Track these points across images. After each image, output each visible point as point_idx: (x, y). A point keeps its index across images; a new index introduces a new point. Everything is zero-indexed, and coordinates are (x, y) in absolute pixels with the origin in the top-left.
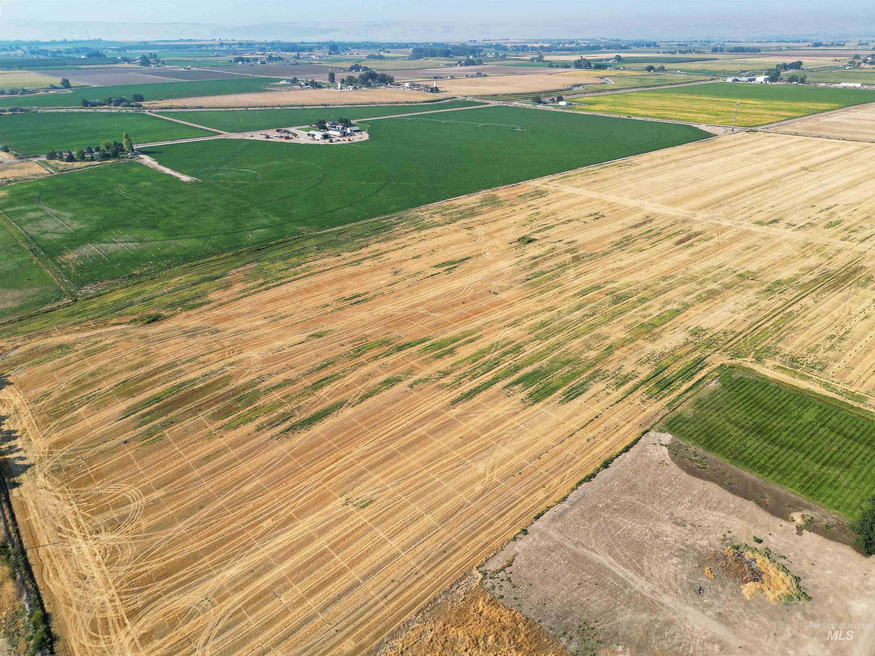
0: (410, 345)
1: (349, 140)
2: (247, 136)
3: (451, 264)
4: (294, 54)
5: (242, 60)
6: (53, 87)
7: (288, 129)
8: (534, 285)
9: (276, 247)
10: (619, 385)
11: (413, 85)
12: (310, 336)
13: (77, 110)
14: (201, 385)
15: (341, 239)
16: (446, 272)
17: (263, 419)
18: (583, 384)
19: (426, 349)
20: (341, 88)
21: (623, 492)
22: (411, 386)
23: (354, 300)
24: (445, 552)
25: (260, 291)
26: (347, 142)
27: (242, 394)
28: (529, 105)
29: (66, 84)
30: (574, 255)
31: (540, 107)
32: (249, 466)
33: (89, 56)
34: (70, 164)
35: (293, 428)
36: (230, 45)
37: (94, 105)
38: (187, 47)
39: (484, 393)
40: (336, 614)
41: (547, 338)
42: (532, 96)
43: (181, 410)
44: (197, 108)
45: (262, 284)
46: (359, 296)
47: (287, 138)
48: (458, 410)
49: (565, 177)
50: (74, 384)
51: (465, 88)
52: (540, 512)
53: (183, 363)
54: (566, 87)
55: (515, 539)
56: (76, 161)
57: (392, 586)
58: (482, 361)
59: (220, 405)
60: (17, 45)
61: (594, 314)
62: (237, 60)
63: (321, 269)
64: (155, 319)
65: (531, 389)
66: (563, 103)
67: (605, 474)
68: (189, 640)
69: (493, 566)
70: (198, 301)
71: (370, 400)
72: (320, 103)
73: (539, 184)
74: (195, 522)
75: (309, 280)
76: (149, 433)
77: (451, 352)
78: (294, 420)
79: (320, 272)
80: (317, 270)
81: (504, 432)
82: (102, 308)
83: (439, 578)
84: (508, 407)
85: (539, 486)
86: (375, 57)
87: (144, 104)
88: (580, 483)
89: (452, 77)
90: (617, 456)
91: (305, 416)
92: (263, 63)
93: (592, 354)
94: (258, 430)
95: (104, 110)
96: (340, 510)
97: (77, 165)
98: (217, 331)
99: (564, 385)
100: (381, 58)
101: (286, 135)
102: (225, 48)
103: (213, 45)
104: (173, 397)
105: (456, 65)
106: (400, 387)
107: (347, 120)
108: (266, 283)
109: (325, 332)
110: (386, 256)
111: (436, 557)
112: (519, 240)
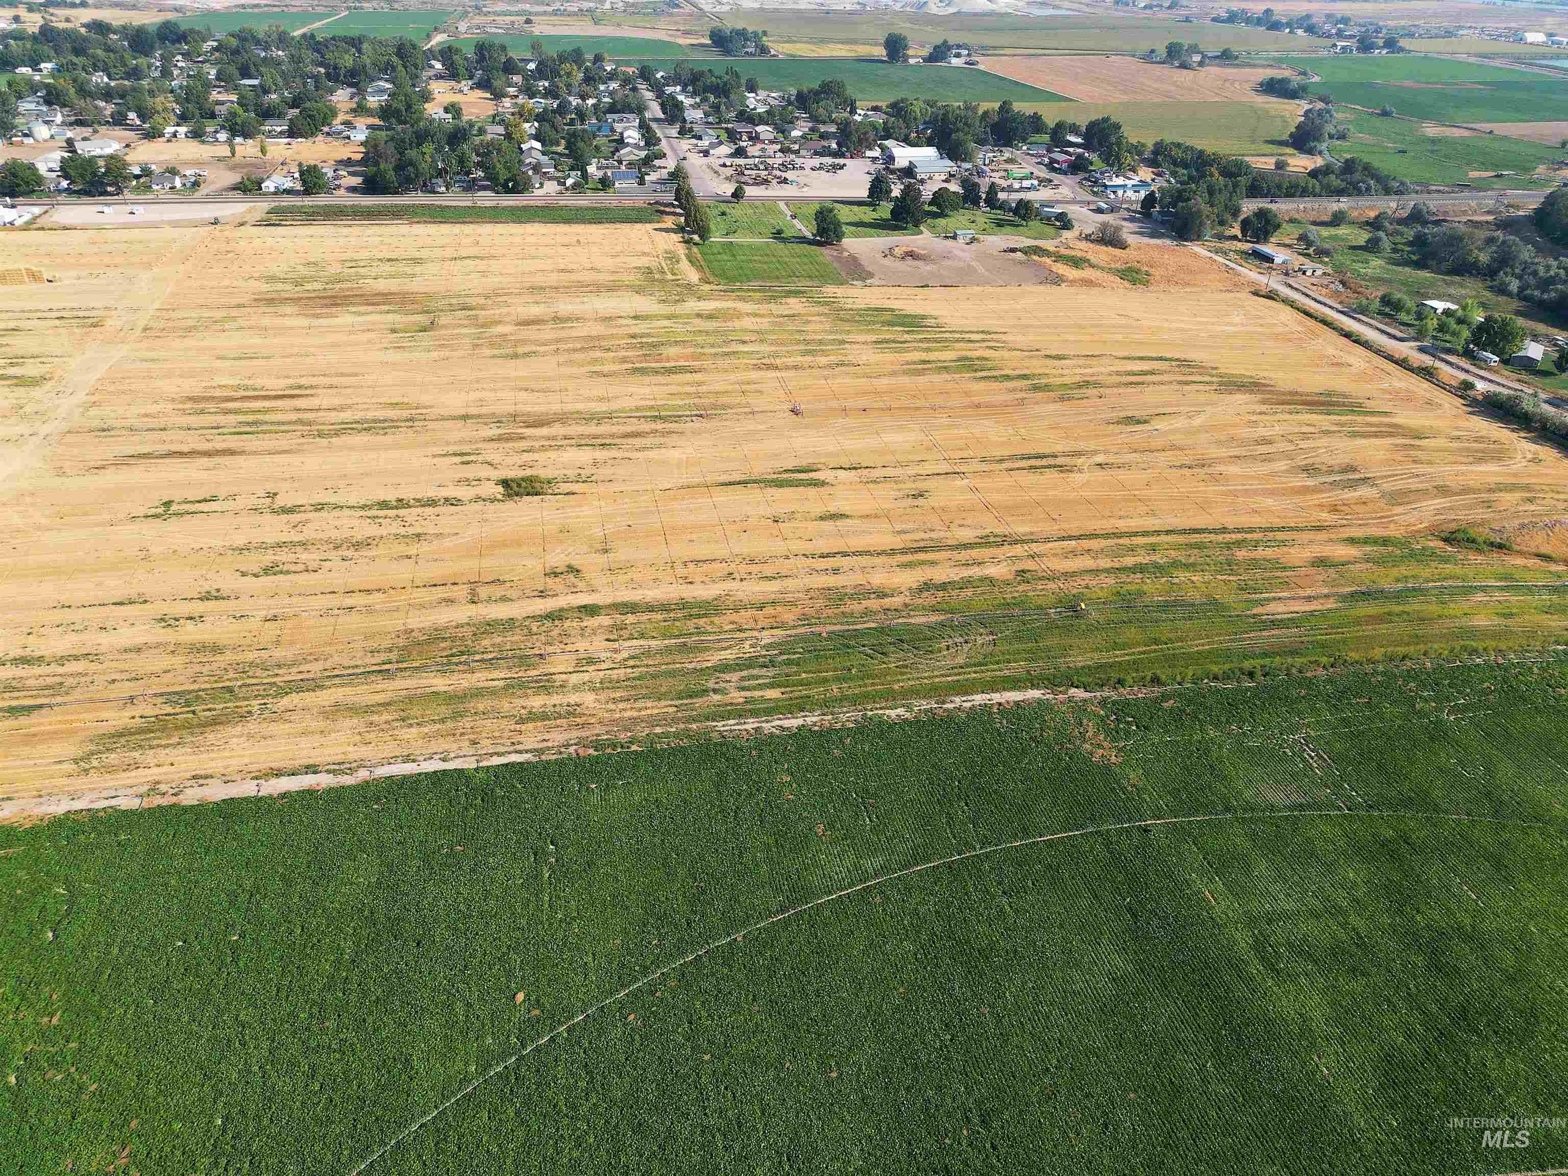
0: (1007, 378)
23: (1044, 462)
46: (1032, 468)
63: (1086, 544)
79: (1090, 537)
80: (1095, 544)
98: (1305, 469)
108: (1228, 546)
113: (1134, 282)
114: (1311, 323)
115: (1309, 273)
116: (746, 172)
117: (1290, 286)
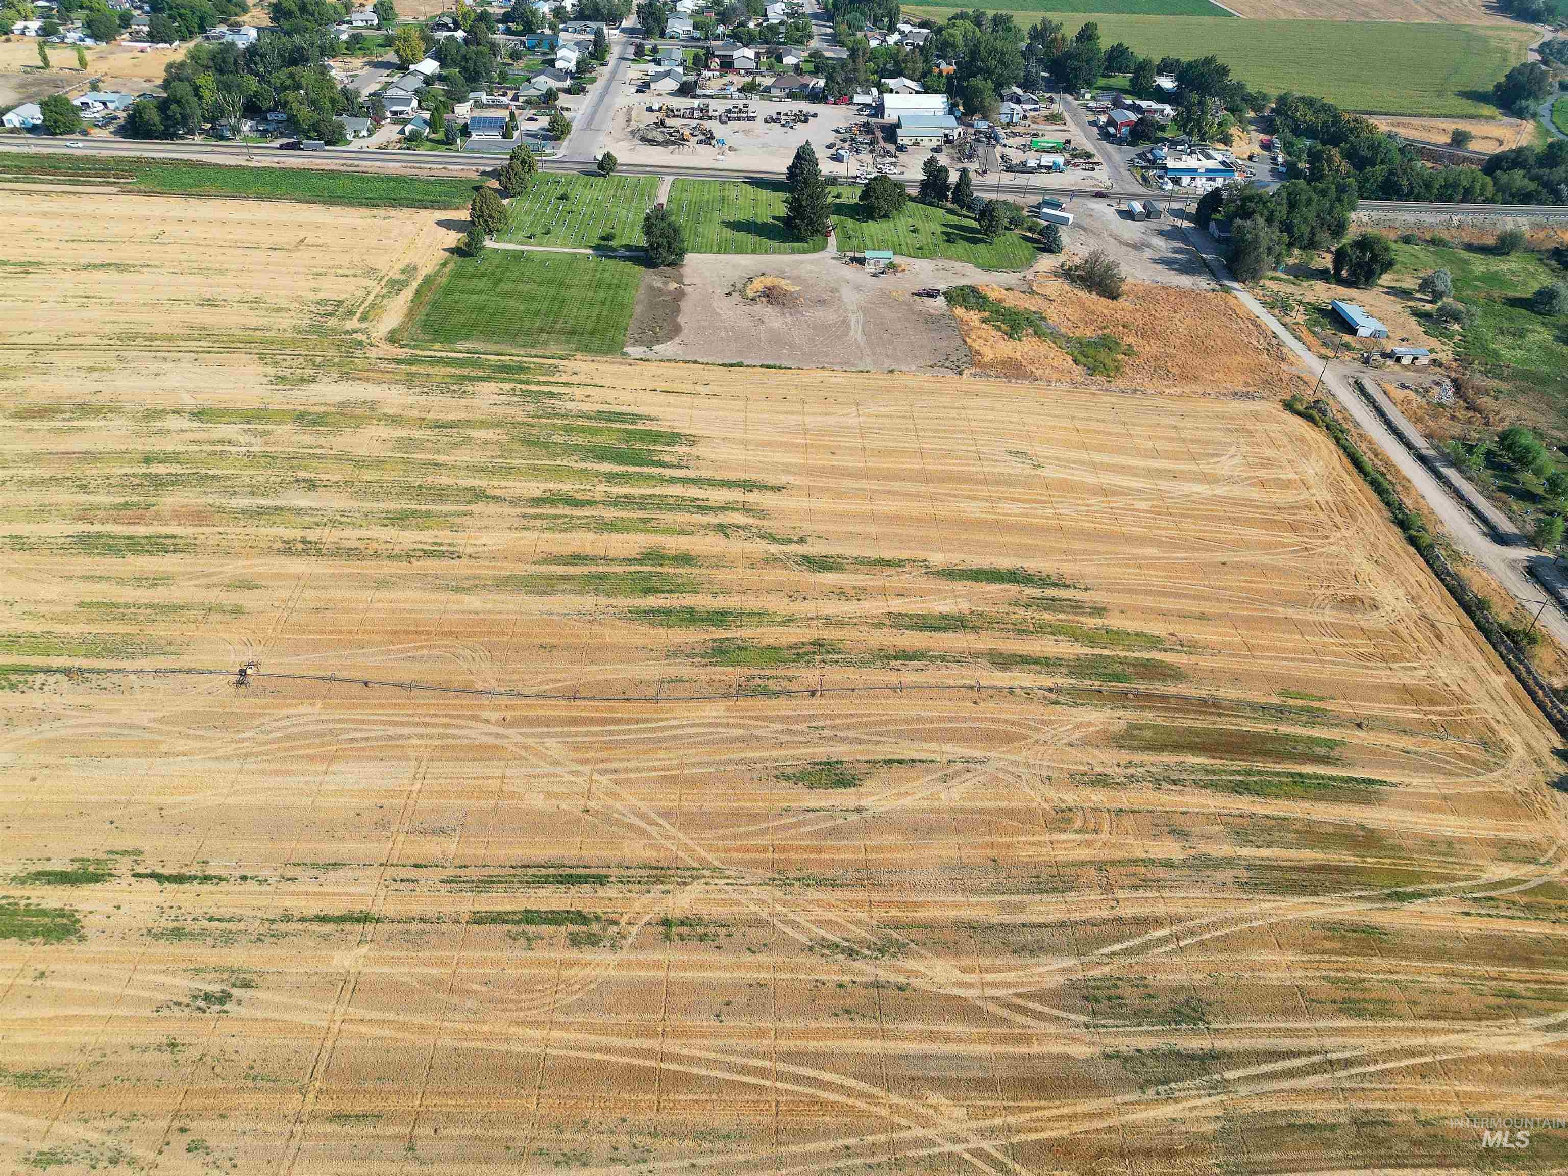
14: (1192, 759)
35: (1044, 581)
48: (783, 479)
59: (1159, 688)
113: (1092, 370)
114: (1352, 483)
115: (1406, 361)
116: (668, 122)
117: (1360, 388)
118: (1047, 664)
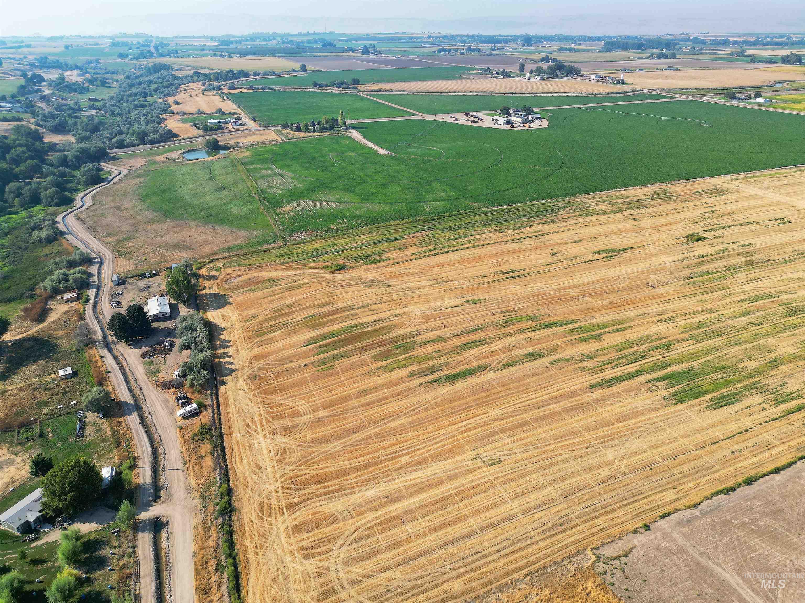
0: (557, 324)
1: (529, 127)
2: (439, 118)
3: (611, 252)
4: (491, 46)
5: (444, 50)
6: (294, 71)
7: (475, 113)
8: (697, 284)
9: (450, 218)
10: (778, 403)
11: (599, 77)
12: (466, 302)
13: (308, 90)
14: (369, 329)
15: (507, 217)
16: (604, 260)
17: (415, 367)
18: (736, 394)
19: (573, 330)
20: (529, 78)
21: (765, 514)
22: (553, 363)
23: (511, 275)
24: (562, 525)
25: (429, 256)
26: (527, 128)
27: (401, 342)
28: (721, 100)
29: (303, 69)
30: (748, 259)
31: (733, 103)
32: (398, 406)
33: (324, 45)
34: (297, 133)
35: (438, 381)
36: (436, 37)
37: (321, 86)
38: (400, 39)
39: (625, 383)
40: (452, 555)
41: (702, 340)
42: (726, 91)
43: (350, 347)
44: (401, 91)
45: (432, 250)
46: (516, 271)
47: (473, 121)
48: (596, 394)
49: (751, 177)
50: (276, 311)
51: (652, 81)
52: (667, 512)
53: (358, 308)
54: (767, 83)
55: (635, 531)
56: (301, 131)
57: (506, 543)
58: (627, 351)
59: (382, 349)
60: (273, 37)
61: (761, 323)
62: (440, 51)
63: (485, 242)
64: (342, 268)
65: (677, 388)
66: (760, 100)
67: (745, 490)
68: (329, 540)
69: (607, 552)
70: (377, 258)
71: (511, 369)
72: (507, 91)
73: (719, 183)
74: (348, 443)
75: (473, 251)
76: (324, 362)
77: (598, 337)
78: (441, 374)
79: (483, 245)
80: (482, 243)
81: (640, 424)
82: (303, 253)
83: (552, 549)
84: (648, 402)
85: (669, 486)
86: (566, 50)
87: (360, 87)
88: (717, 494)
89: (641, 70)
90: (764, 475)
91: (452, 372)
92: (462, 53)
93: (753, 365)
94: (410, 376)
95: (328, 90)
96: (469, 462)
97: (302, 134)
98: (389, 286)
99: (714, 390)
100: (571, 50)
101: (472, 118)
102: (431, 40)
103: (422, 37)
104: (346, 335)
105: (648, 58)
106: (541, 362)
107: (530, 108)
108: (435, 249)
109: (480, 300)
110: (547, 237)
111: (552, 528)
112: (687, 237)
118: (424, 343)
